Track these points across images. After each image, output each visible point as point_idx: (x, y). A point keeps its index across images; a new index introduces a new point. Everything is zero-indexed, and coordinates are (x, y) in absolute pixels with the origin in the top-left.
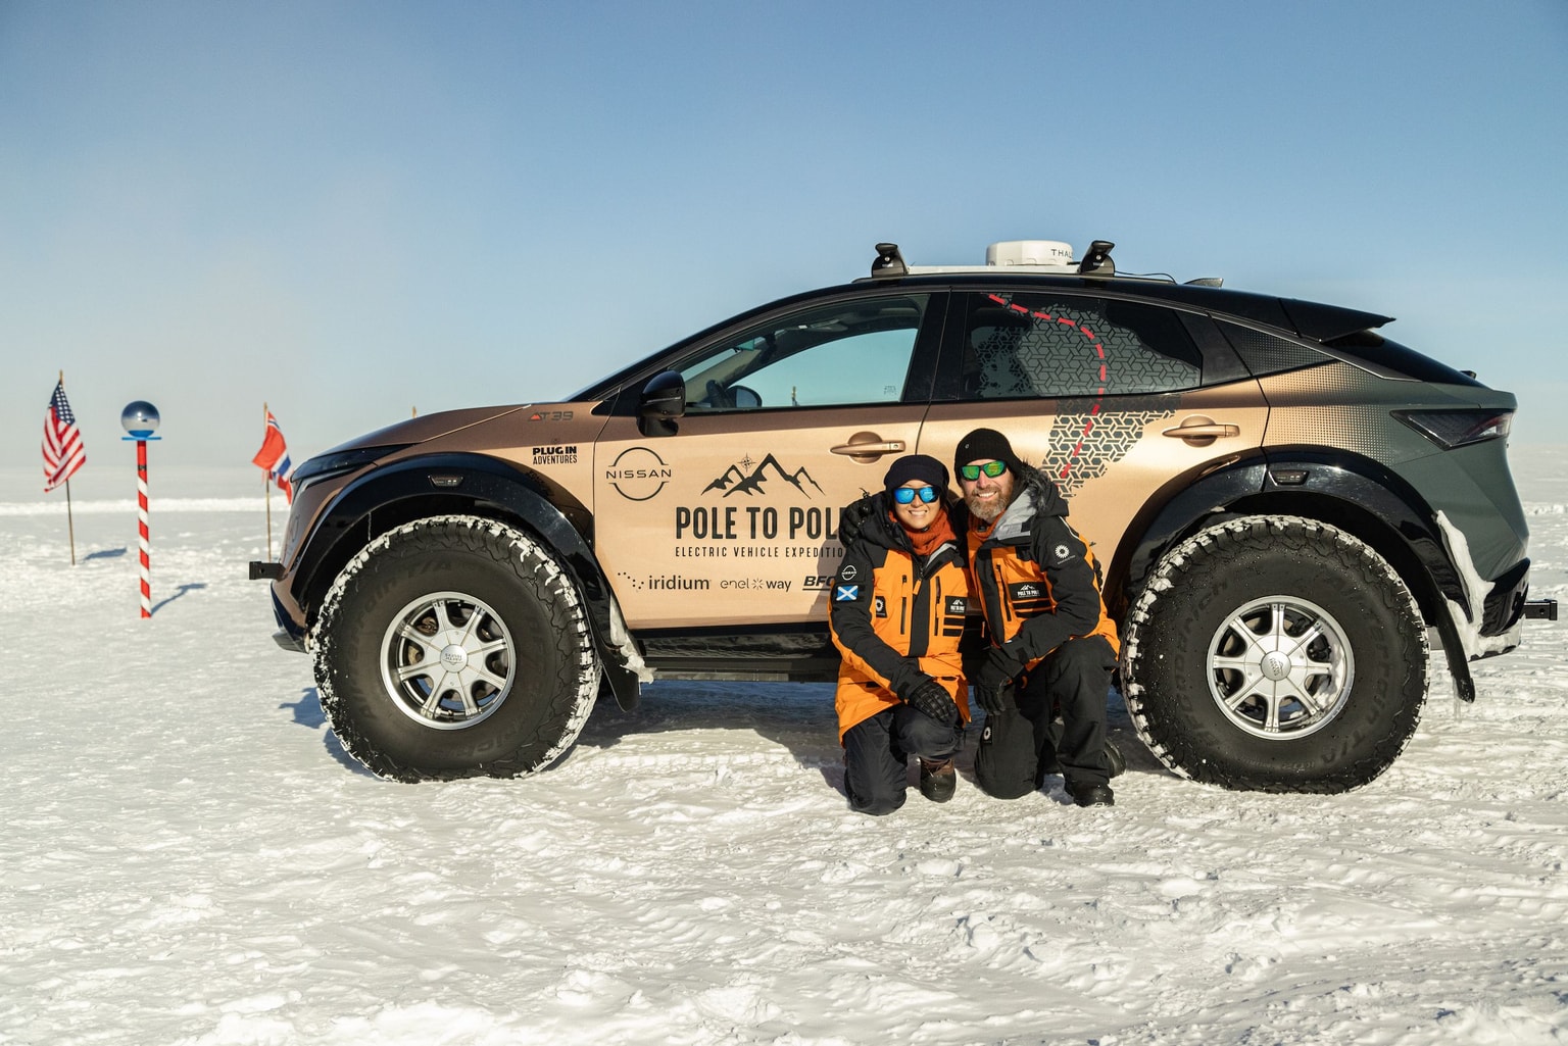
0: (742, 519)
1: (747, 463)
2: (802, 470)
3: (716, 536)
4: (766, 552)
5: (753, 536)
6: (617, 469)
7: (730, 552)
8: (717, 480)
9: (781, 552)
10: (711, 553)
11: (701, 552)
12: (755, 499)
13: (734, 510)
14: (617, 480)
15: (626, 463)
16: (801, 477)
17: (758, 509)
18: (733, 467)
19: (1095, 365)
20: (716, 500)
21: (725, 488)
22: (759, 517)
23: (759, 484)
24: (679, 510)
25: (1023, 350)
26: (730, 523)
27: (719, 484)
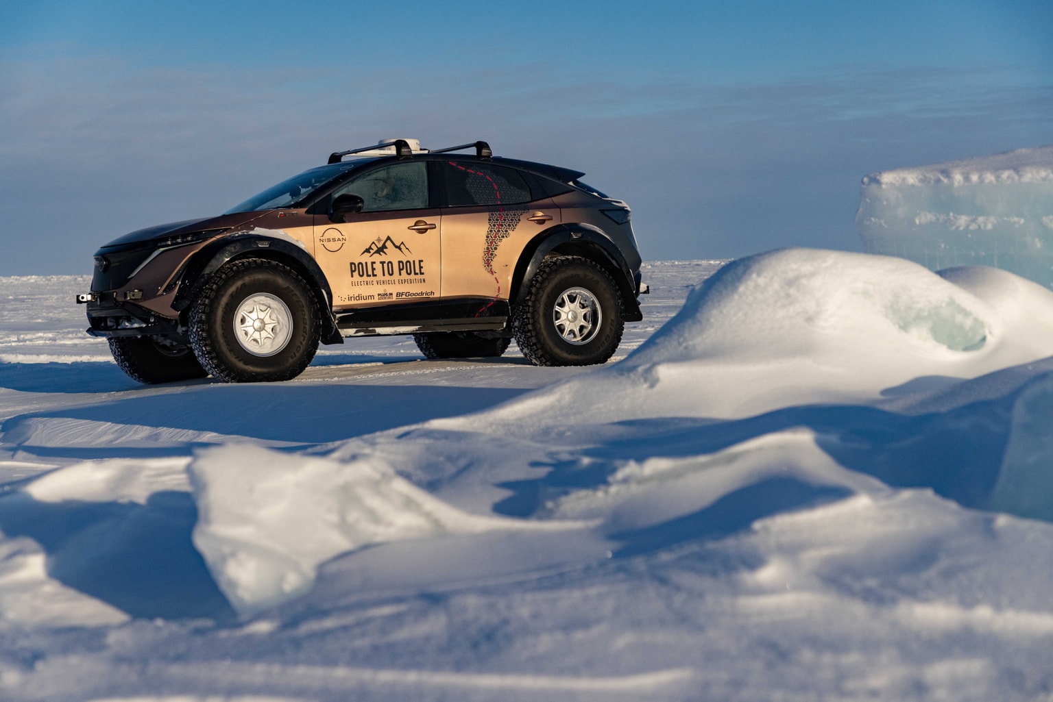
0: (378, 266)
1: (379, 240)
2: (402, 243)
3: (368, 276)
4: (390, 282)
5: (384, 275)
6: (324, 238)
7: (375, 283)
8: (367, 249)
9: (397, 282)
10: (367, 284)
11: (362, 283)
12: (383, 258)
13: (374, 263)
14: (324, 243)
15: (327, 236)
16: (402, 246)
17: (385, 262)
18: (373, 243)
19: (495, 192)
20: (366, 259)
21: (370, 252)
22: (385, 265)
23: (385, 250)
24: (351, 264)
25: (468, 186)
26: (373, 269)
27: (367, 251)
